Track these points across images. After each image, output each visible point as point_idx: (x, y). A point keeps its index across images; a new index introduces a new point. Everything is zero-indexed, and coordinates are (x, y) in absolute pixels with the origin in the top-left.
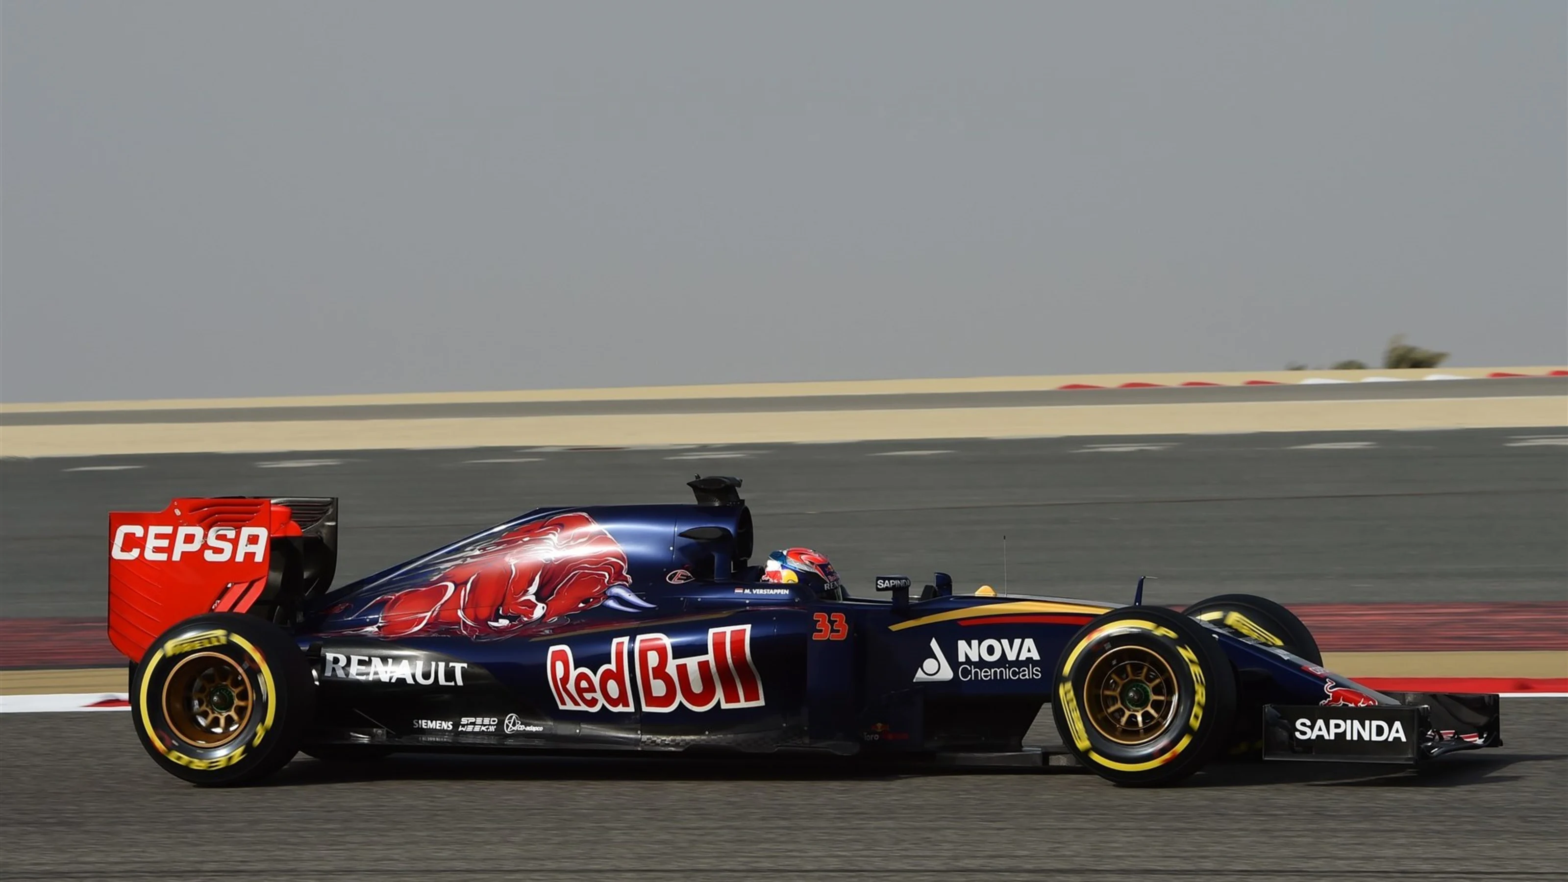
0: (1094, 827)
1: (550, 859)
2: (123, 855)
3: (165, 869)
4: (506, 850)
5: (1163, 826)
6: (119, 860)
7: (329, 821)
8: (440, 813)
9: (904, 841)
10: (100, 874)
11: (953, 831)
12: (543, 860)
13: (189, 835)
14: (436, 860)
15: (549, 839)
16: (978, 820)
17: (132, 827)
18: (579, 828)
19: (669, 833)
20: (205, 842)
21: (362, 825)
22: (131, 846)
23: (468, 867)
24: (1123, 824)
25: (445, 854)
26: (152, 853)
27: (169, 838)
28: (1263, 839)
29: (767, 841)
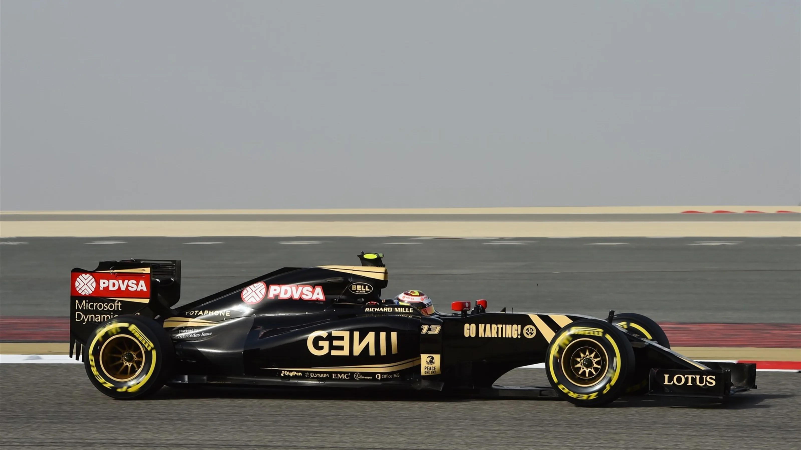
0: (697, 434)
1: (423, 443)
2: (211, 436)
3: (231, 444)
4: (401, 439)
5: (732, 435)
6: (209, 439)
7: (313, 422)
8: (369, 419)
9: (600, 439)
10: (199, 445)
11: (625, 435)
12: (419, 444)
13: (243, 427)
14: (366, 443)
15: (422, 434)
16: (639, 429)
17: (215, 423)
18: (437, 429)
19: (483, 432)
20: (251, 431)
21: (329, 424)
22: (215, 432)
23: (382, 447)
24: (712, 433)
25: (370, 440)
26: (225, 436)
27: (234, 428)
28: (783, 443)
29: (532, 437)
